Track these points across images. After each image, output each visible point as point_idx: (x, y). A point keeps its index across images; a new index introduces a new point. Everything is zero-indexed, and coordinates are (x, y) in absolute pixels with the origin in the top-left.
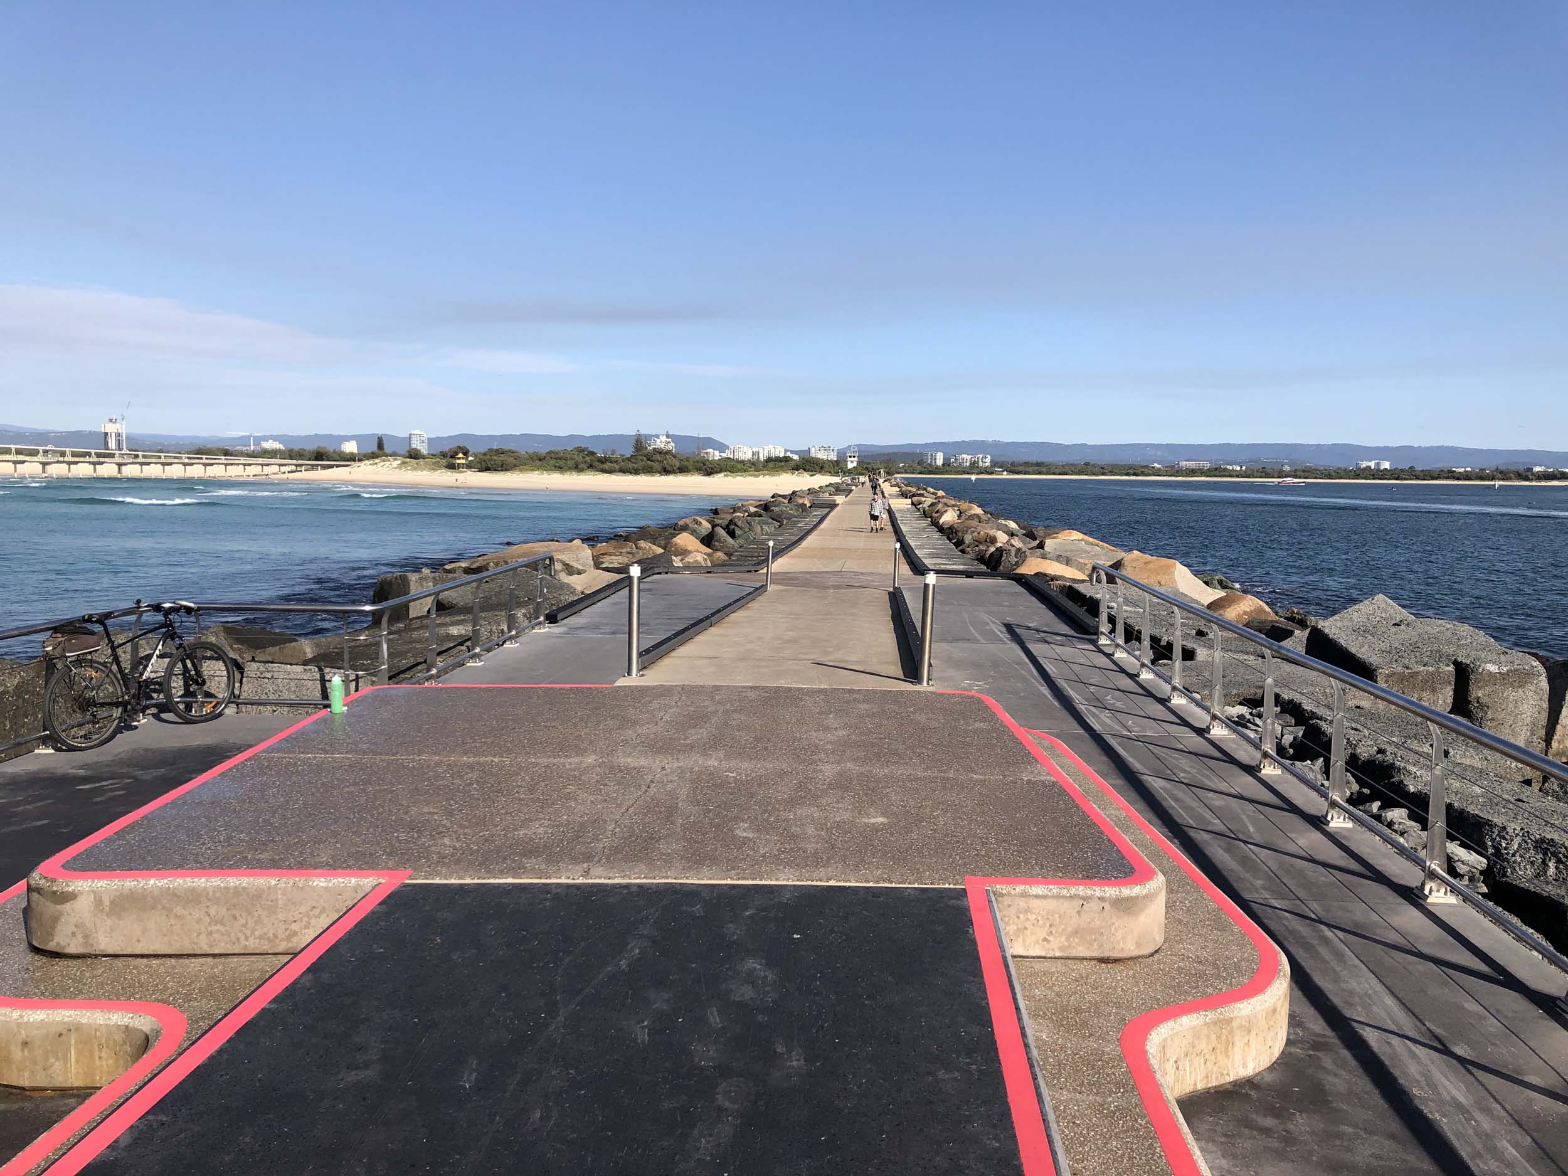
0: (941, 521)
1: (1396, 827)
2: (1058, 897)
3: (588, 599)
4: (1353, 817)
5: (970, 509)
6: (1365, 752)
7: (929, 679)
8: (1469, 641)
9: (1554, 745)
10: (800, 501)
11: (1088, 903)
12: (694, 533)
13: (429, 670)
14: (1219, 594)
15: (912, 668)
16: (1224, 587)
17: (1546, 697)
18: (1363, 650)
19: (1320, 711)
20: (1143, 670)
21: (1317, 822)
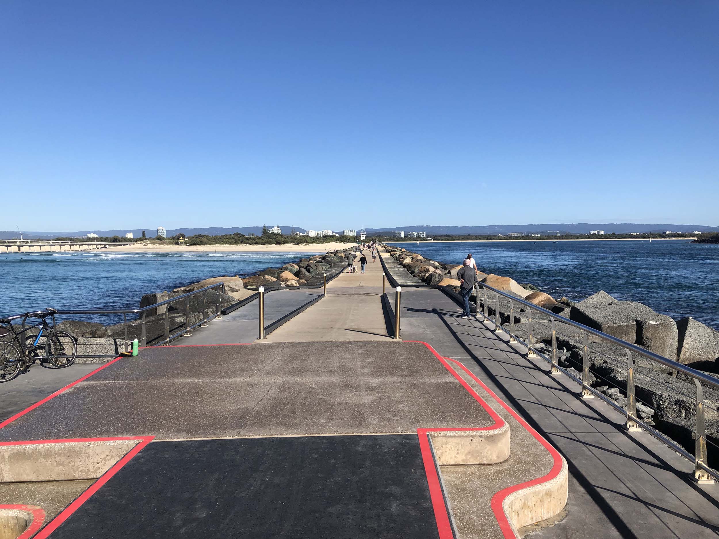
0: (404, 262)
1: (613, 397)
2: (460, 437)
3: (241, 303)
4: (593, 393)
5: (417, 256)
6: (598, 362)
7: (399, 336)
8: (642, 310)
9: (682, 356)
10: (340, 255)
11: (474, 439)
12: (291, 271)
13: (166, 339)
14: (530, 292)
15: (391, 331)
16: (532, 289)
17: (676, 335)
18: (595, 316)
19: (578, 345)
20: (497, 328)
21: (578, 396)
